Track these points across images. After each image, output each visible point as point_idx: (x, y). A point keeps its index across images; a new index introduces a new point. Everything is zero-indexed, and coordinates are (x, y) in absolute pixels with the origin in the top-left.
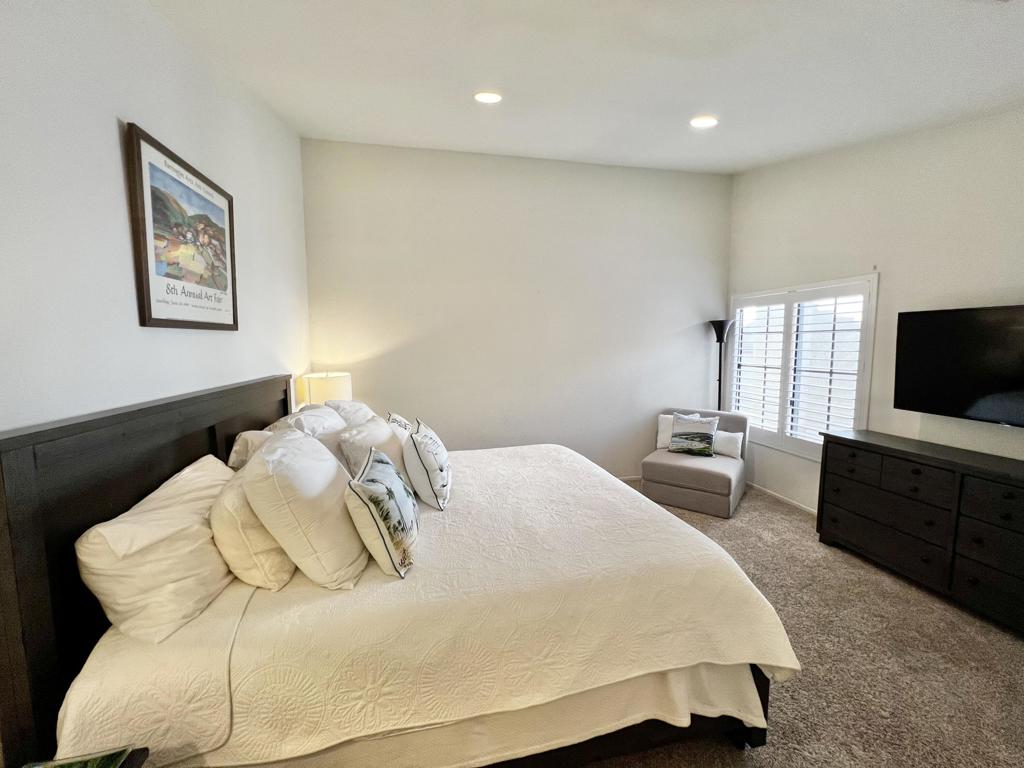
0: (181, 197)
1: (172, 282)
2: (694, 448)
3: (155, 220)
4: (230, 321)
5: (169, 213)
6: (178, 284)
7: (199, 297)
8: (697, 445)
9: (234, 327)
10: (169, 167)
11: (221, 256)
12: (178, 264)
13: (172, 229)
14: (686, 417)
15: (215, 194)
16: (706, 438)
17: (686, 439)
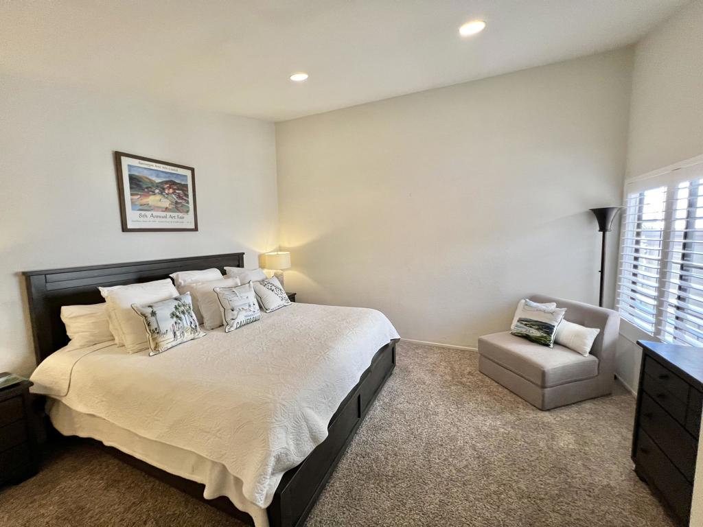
0: (151, 175)
1: (143, 213)
2: (531, 335)
3: (131, 188)
4: (193, 227)
5: (141, 183)
6: (148, 213)
7: (166, 217)
8: (535, 333)
9: (196, 229)
10: (142, 164)
11: (184, 197)
12: (148, 204)
13: (144, 190)
14: (535, 304)
15: (179, 169)
16: (548, 328)
17: (526, 325)
